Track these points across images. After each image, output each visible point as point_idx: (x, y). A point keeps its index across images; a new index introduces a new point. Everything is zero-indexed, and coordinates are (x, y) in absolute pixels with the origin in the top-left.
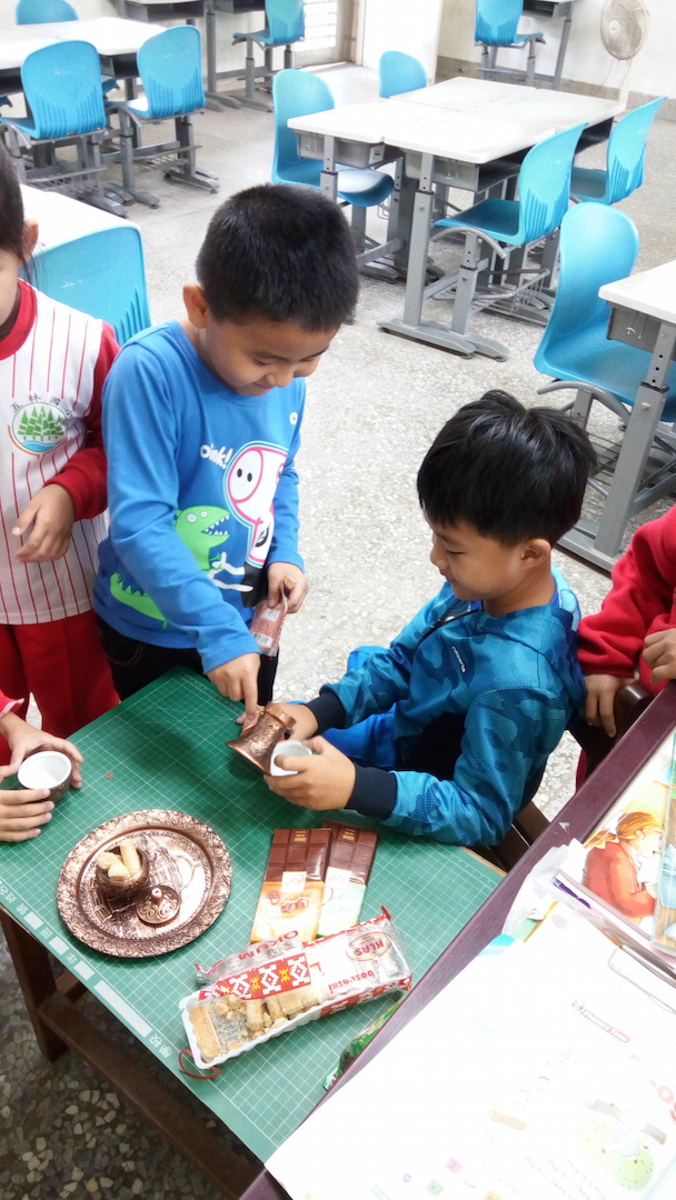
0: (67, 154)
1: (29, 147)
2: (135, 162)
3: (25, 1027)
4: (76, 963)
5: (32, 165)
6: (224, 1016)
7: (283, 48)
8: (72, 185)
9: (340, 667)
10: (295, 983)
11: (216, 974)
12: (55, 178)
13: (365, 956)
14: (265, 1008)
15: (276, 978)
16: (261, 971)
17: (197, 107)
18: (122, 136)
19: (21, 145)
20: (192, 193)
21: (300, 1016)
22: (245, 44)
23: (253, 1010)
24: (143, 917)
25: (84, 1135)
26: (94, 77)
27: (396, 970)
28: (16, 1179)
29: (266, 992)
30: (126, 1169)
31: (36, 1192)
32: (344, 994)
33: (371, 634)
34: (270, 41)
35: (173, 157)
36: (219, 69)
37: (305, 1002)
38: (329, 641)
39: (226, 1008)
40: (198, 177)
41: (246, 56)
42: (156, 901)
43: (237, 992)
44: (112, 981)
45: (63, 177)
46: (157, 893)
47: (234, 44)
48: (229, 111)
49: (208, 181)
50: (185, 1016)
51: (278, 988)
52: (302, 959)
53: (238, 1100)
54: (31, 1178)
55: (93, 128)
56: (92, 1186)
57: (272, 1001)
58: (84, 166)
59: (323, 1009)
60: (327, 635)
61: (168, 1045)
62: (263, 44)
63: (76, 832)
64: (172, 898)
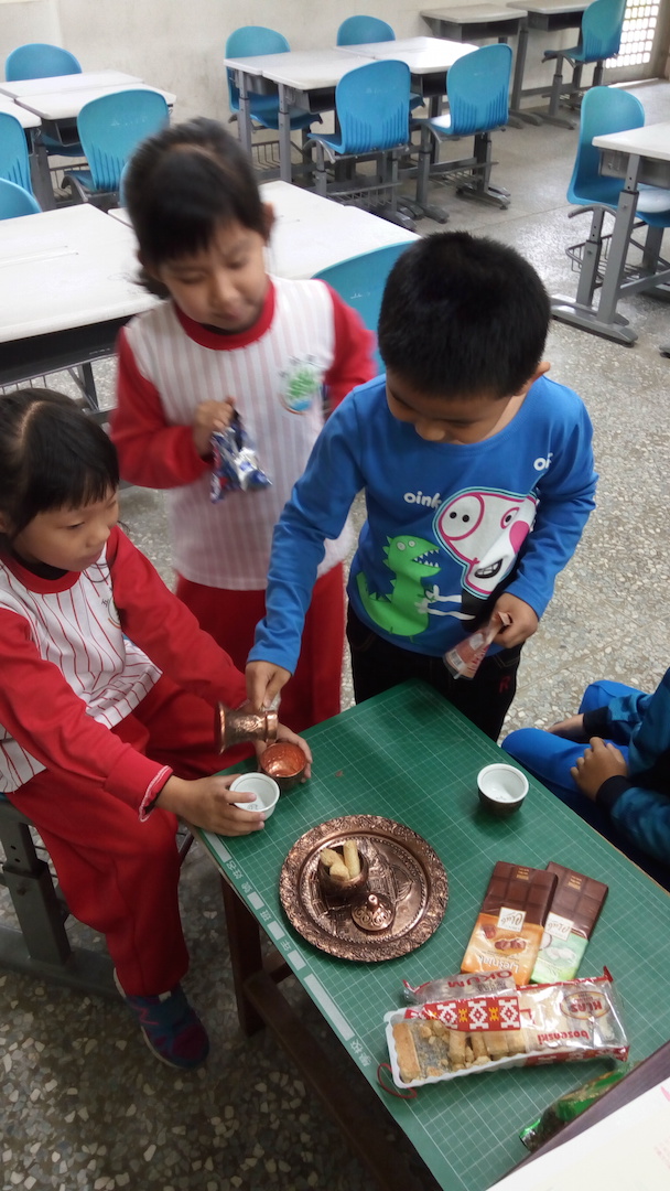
0: (367, 168)
1: (333, 161)
2: (431, 178)
3: (229, 996)
4: (290, 951)
5: (333, 178)
6: (427, 1039)
7: (594, 64)
8: (368, 200)
9: (575, 702)
10: (504, 1025)
11: (424, 995)
12: (353, 192)
13: (580, 1014)
14: (469, 1042)
15: (485, 1015)
16: (471, 1004)
17: (498, 124)
18: (422, 152)
19: (326, 159)
20: (482, 209)
21: (504, 1060)
22: (555, 61)
23: (457, 1042)
24: (357, 921)
25: (269, 1115)
26: (404, 94)
27: (613, 1036)
28: (203, 1139)
29: (472, 1026)
30: (304, 1160)
31: (219, 1157)
32: (553, 1048)
33: (613, 672)
34: (582, 58)
35: (468, 173)
36: (525, 86)
37: (512, 1046)
38: (566, 673)
39: (429, 1032)
40: (490, 193)
41: (554, 72)
42: (372, 908)
43: (444, 1020)
44: (322, 978)
45: (360, 191)
46: (373, 899)
47: (543, 61)
48: (529, 128)
49: (500, 197)
50: (389, 1030)
51: (486, 1026)
52: (514, 1002)
53: (431, 1128)
54: (217, 1142)
55: (395, 144)
56: (271, 1166)
57: (476, 1037)
58: (381, 181)
59: (529, 1058)
60: (565, 665)
61: (368, 1054)
62: (574, 61)
63: (303, 823)
64: (387, 908)
